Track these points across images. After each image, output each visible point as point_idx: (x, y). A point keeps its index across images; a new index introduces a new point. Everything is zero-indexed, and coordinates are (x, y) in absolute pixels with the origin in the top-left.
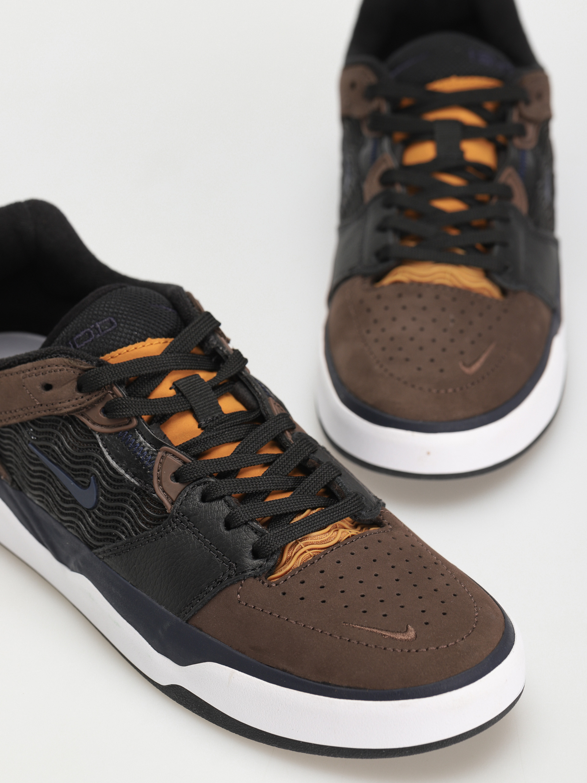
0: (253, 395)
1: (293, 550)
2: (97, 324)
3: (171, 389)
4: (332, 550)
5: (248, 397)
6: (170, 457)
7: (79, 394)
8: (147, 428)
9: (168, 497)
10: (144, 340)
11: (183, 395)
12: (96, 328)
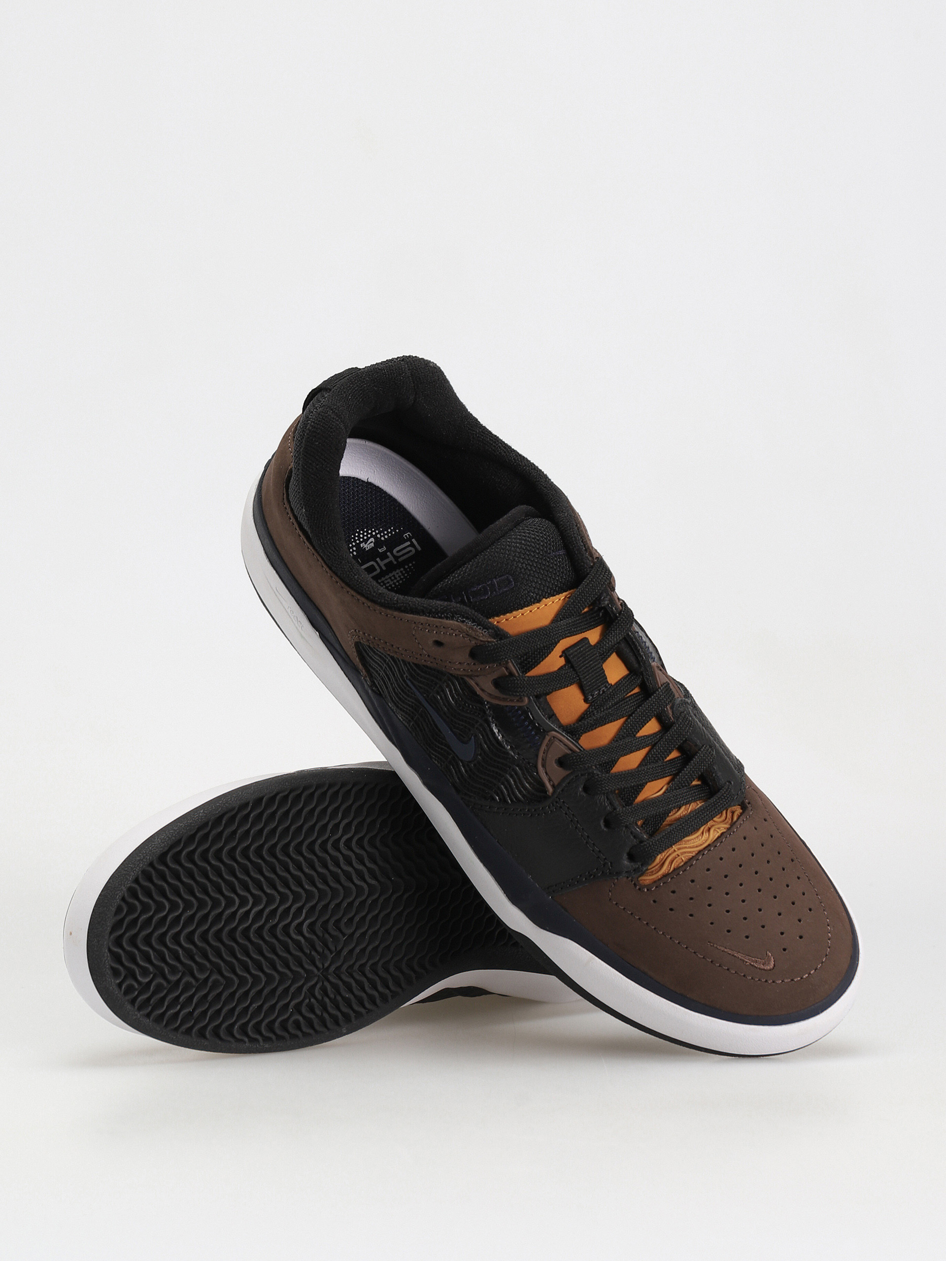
0: (637, 658)
1: (667, 853)
2: (494, 580)
3: (560, 657)
4: (704, 854)
5: (632, 659)
6: (557, 743)
7: (470, 660)
8: (537, 708)
9: (550, 780)
10: (539, 601)
11: (572, 667)
12: (493, 585)
